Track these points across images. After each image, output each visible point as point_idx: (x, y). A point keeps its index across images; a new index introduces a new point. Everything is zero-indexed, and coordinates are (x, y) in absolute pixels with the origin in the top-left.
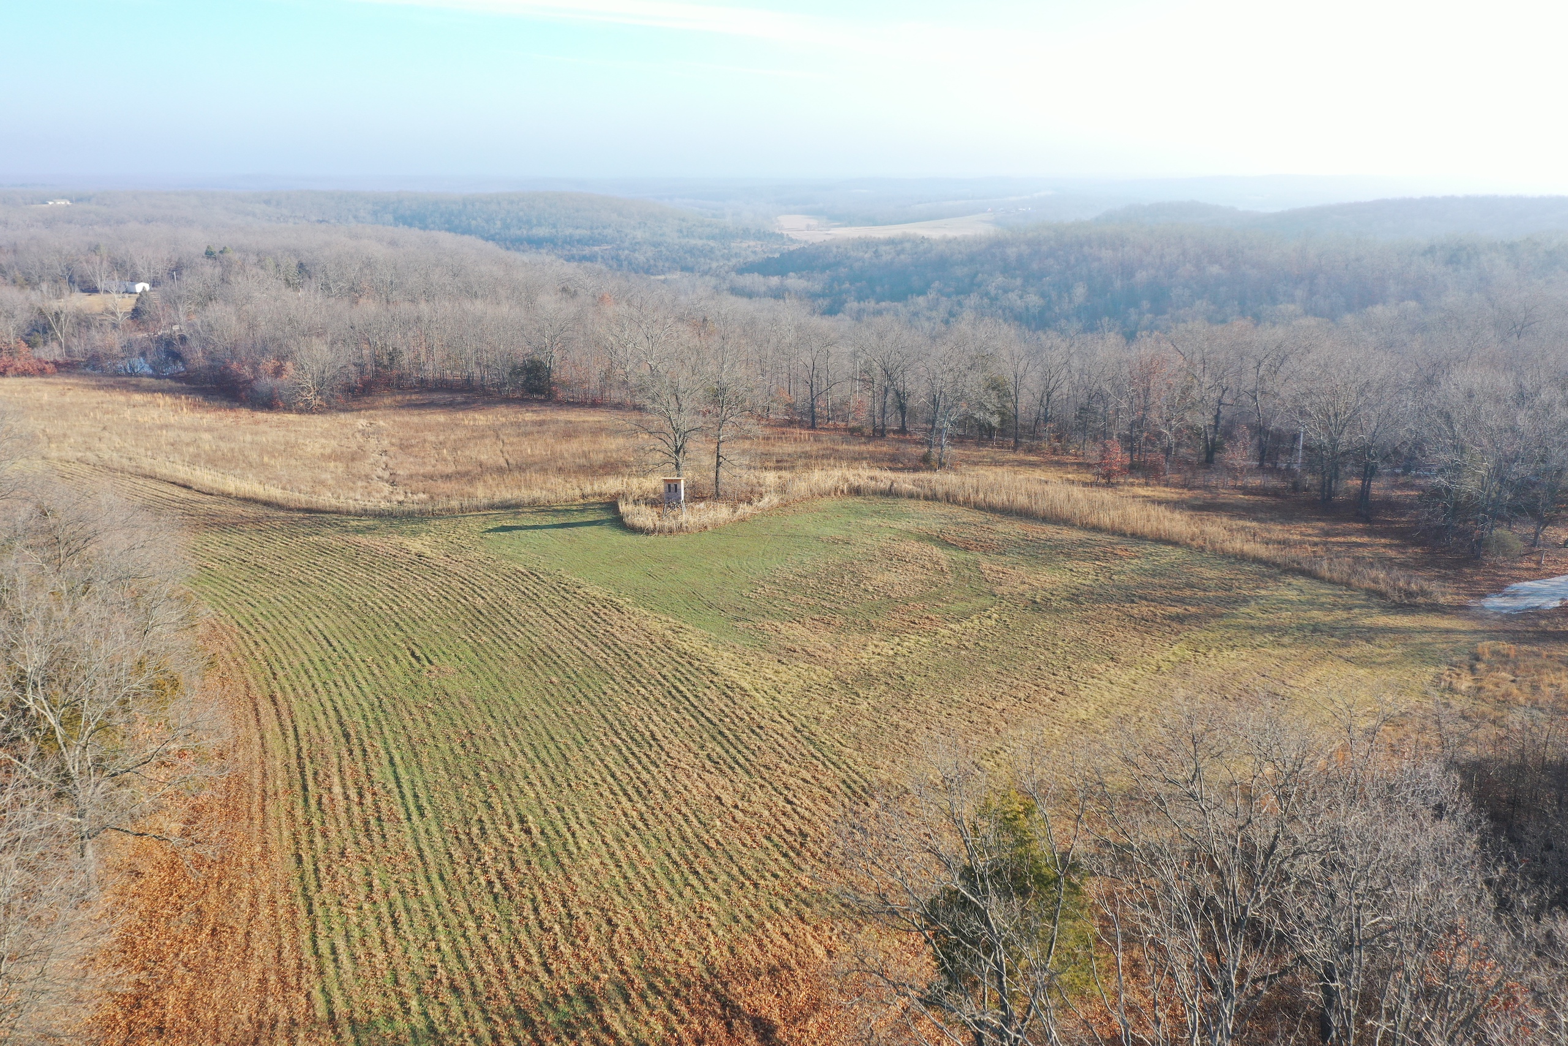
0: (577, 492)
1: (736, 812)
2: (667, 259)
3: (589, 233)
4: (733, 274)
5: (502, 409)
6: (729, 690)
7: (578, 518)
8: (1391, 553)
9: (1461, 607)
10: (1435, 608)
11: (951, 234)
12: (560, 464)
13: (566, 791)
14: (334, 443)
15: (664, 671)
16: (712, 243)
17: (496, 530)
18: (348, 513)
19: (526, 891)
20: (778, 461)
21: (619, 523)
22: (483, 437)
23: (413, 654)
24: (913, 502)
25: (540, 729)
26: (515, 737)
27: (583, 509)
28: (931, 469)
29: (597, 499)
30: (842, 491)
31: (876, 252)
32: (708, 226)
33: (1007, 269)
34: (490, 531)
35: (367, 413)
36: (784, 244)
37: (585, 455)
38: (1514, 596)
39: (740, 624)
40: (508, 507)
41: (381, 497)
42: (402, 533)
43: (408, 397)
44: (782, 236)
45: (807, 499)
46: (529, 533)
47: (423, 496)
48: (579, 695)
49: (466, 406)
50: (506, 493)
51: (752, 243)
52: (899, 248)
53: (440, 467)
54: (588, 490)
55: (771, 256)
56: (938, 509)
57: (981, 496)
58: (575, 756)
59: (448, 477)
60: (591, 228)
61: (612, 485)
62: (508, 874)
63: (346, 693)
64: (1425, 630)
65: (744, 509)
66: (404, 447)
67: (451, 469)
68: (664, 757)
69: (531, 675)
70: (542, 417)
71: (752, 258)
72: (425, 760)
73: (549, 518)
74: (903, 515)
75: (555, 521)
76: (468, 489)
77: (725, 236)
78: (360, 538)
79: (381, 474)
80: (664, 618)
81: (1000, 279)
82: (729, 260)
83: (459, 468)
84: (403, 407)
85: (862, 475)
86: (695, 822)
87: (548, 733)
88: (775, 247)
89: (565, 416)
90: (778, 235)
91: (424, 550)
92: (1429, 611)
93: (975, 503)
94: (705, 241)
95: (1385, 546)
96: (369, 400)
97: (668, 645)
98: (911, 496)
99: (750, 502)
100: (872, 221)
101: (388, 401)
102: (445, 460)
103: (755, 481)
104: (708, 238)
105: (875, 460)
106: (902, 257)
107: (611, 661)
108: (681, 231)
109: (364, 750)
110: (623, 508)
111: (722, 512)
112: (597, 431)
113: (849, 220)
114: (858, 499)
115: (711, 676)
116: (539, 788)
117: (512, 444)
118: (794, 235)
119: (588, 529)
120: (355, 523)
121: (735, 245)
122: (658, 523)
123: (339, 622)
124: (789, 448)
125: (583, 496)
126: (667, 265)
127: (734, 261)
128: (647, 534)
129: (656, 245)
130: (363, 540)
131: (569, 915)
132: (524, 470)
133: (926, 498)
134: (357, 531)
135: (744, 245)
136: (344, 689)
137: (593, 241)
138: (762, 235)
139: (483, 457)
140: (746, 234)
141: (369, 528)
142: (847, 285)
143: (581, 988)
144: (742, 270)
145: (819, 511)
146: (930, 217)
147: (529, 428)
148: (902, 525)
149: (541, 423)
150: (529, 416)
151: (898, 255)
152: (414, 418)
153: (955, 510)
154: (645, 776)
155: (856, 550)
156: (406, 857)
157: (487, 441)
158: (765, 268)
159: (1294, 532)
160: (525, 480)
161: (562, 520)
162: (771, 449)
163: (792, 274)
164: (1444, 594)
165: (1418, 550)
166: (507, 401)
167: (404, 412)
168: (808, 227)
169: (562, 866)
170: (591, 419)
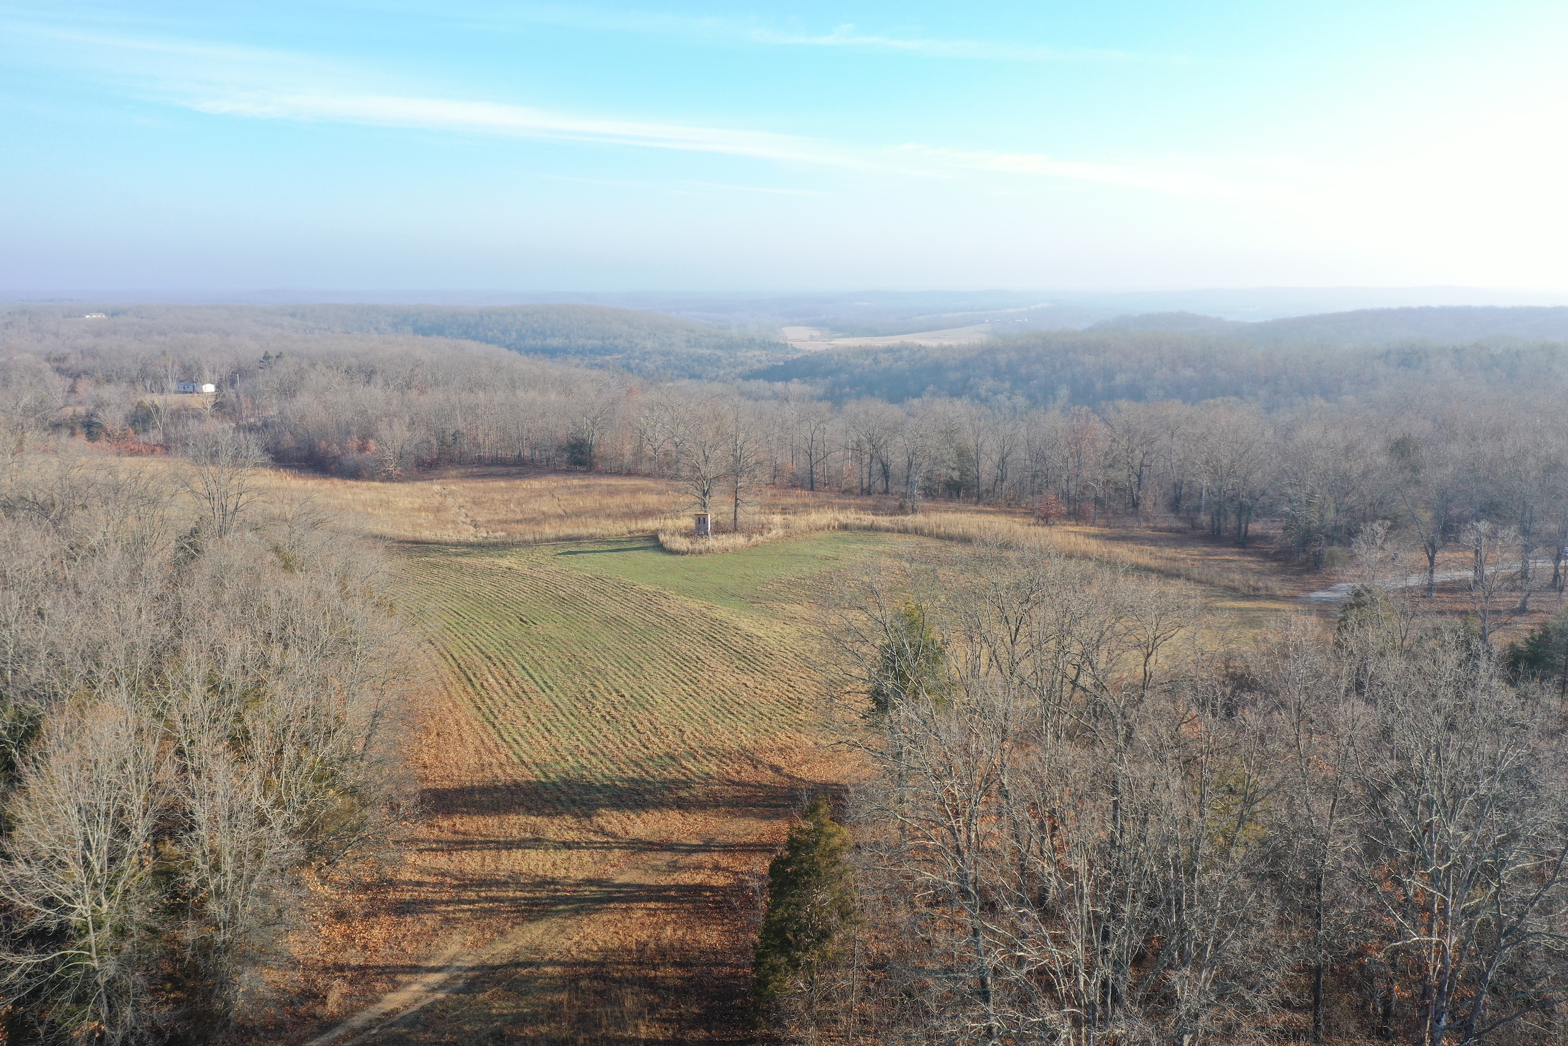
0: (625, 530)
1: (756, 690)
2: (676, 368)
3: (600, 343)
4: (740, 381)
5: (554, 477)
6: (748, 637)
7: (628, 546)
8: (1253, 566)
9: (1292, 597)
10: (1273, 597)
11: (946, 343)
12: (608, 511)
13: (643, 680)
14: (419, 501)
15: (702, 628)
16: (719, 353)
17: (564, 554)
18: (447, 544)
19: (626, 719)
20: (782, 509)
21: (660, 548)
22: (541, 496)
23: (521, 620)
24: (889, 534)
25: (620, 654)
26: (604, 657)
27: (631, 540)
28: (906, 513)
29: (640, 534)
30: (834, 527)
31: (875, 359)
32: (715, 336)
33: (997, 373)
34: (560, 554)
35: (439, 481)
36: (788, 353)
37: (627, 506)
38: (1335, 591)
39: (755, 605)
40: (571, 540)
41: (468, 534)
42: (492, 556)
43: (470, 470)
44: (786, 346)
45: (806, 532)
46: (591, 555)
47: (503, 534)
48: (644, 639)
49: (521, 475)
50: (567, 530)
51: (757, 353)
52: (898, 355)
53: (511, 516)
54: (633, 527)
55: (775, 364)
56: (907, 538)
57: (942, 529)
58: (646, 666)
59: (518, 522)
60: (603, 339)
61: (651, 524)
62: (613, 712)
63: (480, 639)
64: (1260, 610)
65: (756, 538)
66: (476, 503)
67: (519, 516)
68: (706, 667)
69: (609, 629)
70: (586, 482)
71: (757, 366)
72: (547, 667)
73: (605, 546)
74: (879, 542)
75: (610, 548)
76: (536, 528)
77: (732, 345)
78: (459, 559)
79: (464, 520)
80: (699, 601)
81: (990, 383)
82: (735, 367)
83: (526, 516)
84: (468, 477)
85: (850, 517)
86: (730, 694)
87: (626, 656)
88: (779, 356)
89: (605, 481)
90: (782, 345)
91: (511, 565)
92: (1267, 599)
93: (937, 534)
94: (711, 351)
95: (1249, 562)
96: (437, 472)
97: (704, 615)
98: (888, 530)
99: (761, 534)
100: (873, 332)
101: (454, 473)
102: (514, 511)
103: (765, 521)
104: (716, 347)
105: (861, 508)
106: (900, 363)
107: (664, 623)
108: (689, 341)
109: (503, 663)
110: (662, 538)
111: (740, 540)
112: (634, 491)
113: (852, 332)
114: (846, 533)
115: (736, 631)
116: (625, 678)
117: (566, 500)
118: (797, 345)
119: (636, 552)
120: (454, 550)
121: (741, 354)
122: (690, 547)
123: (462, 604)
124: (791, 501)
125: (630, 532)
126: (676, 373)
127: (740, 369)
128: (683, 555)
129: (665, 354)
130: (464, 560)
131: (655, 728)
132: (580, 516)
133: (899, 531)
134: (457, 555)
135: (750, 354)
136: (478, 636)
137: (606, 351)
138: (767, 345)
139: (545, 509)
140: (751, 343)
141: (465, 553)
142: (848, 389)
143: (667, 754)
144: (747, 377)
145: (815, 539)
146: (929, 329)
147: (577, 490)
148: (880, 548)
149: (588, 486)
150: (576, 482)
151: (896, 362)
152: (480, 485)
153: (921, 539)
154: (694, 675)
155: (843, 563)
156: (547, 706)
157: (545, 498)
158: (771, 374)
159: (1181, 553)
160: (582, 522)
161: (615, 547)
162: (777, 502)
163: (795, 380)
164: (1281, 589)
165: (1275, 564)
166: (555, 471)
167: (470, 481)
168: (812, 338)
169: (647, 710)
170: (628, 483)
